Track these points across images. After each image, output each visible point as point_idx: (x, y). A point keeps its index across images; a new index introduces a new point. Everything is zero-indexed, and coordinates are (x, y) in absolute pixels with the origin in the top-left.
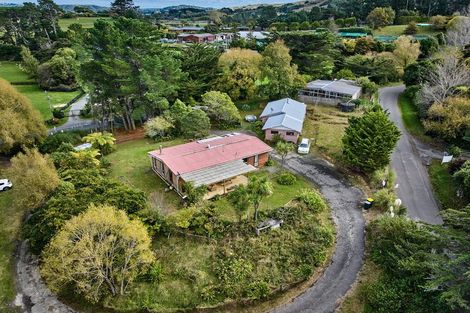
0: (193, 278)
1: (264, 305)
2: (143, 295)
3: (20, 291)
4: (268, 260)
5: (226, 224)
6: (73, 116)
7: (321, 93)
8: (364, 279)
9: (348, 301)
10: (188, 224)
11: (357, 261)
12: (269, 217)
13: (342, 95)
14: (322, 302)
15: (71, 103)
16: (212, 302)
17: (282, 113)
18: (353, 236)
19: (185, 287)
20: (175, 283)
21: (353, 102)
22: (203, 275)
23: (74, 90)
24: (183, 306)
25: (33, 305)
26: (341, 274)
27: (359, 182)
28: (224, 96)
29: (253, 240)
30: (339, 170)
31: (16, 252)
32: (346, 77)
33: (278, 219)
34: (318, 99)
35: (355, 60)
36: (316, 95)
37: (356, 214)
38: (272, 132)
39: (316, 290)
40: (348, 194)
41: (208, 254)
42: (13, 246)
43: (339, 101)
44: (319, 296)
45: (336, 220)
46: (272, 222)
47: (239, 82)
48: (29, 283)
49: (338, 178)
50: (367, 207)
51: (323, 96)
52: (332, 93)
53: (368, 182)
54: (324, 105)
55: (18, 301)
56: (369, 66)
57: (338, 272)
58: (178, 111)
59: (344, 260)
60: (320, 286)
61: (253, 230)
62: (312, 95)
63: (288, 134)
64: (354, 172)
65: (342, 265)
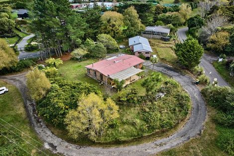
0: (134, 123)
1: (172, 130)
2: (112, 134)
3: (45, 141)
4: (166, 111)
5: (141, 97)
6: (21, 51)
7: (153, 33)
8: (210, 114)
9: (207, 123)
10: (126, 99)
11: (203, 107)
12: (158, 92)
13: (163, 33)
14: (196, 125)
15: (16, 44)
16: (148, 132)
17: (140, 43)
18: (197, 96)
19: (132, 127)
20: (126, 127)
21: (168, 36)
22: (138, 121)
23: (14, 37)
24: (135, 136)
25: (56, 147)
26: (199, 113)
27: (187, 73)
28: (108, 36)
29: (156, 103)
30: (175, 68)
31: (31, 123)
32: (160, 24)
33: (163, 92)
34: (152, 36)
35: (163, 16)
36: (150, 34)
37: (194, 87)
38: (139, 53)
39: (191, 121)
40: (185, 78)
41: (136, 112)
42: (27, 120)
43: (161, 36)
44: (194, 123)
45: (186, 90)
46: (161, 94)
47: (114, 28)
48: (47, 137)
49: (177, 72)
50: (197, 83)
51: (154, 34)
52: (158, 33)
53: (192, 72)
54: (155, 39)
55: (47, 146)
56: (169, 19)
57: (198, 112)
58: (88, 45)
59: (198, 107)
60: (193, 119)
61: (154, 98)
62: (148, 34)
63: (146, 53)
64: (183, 69)
65: (198, 109)
